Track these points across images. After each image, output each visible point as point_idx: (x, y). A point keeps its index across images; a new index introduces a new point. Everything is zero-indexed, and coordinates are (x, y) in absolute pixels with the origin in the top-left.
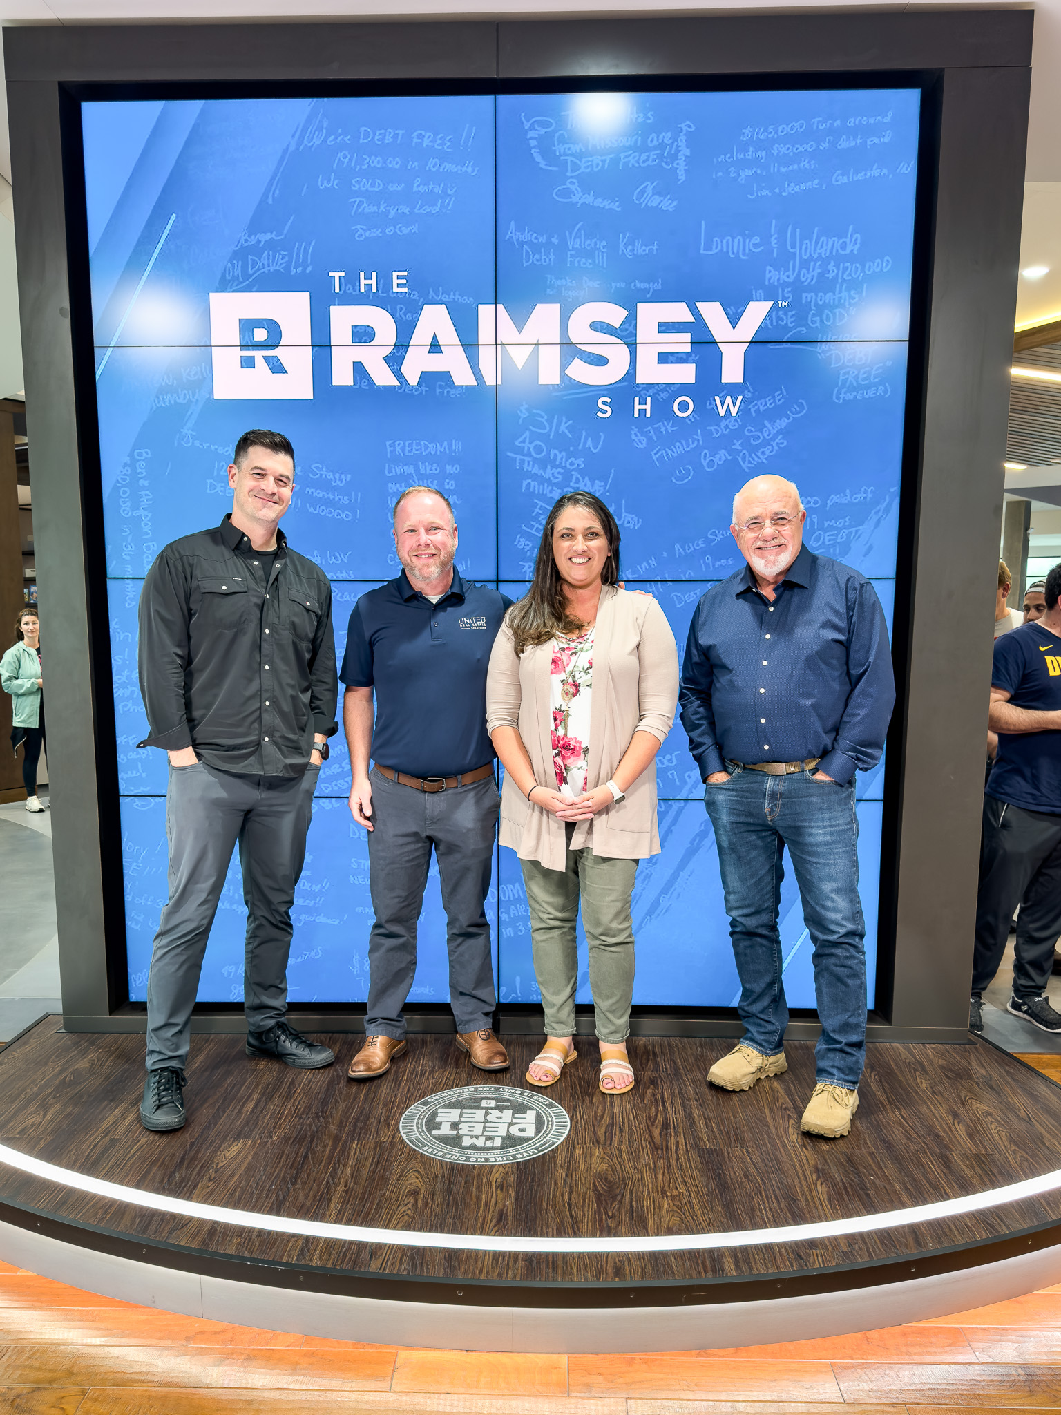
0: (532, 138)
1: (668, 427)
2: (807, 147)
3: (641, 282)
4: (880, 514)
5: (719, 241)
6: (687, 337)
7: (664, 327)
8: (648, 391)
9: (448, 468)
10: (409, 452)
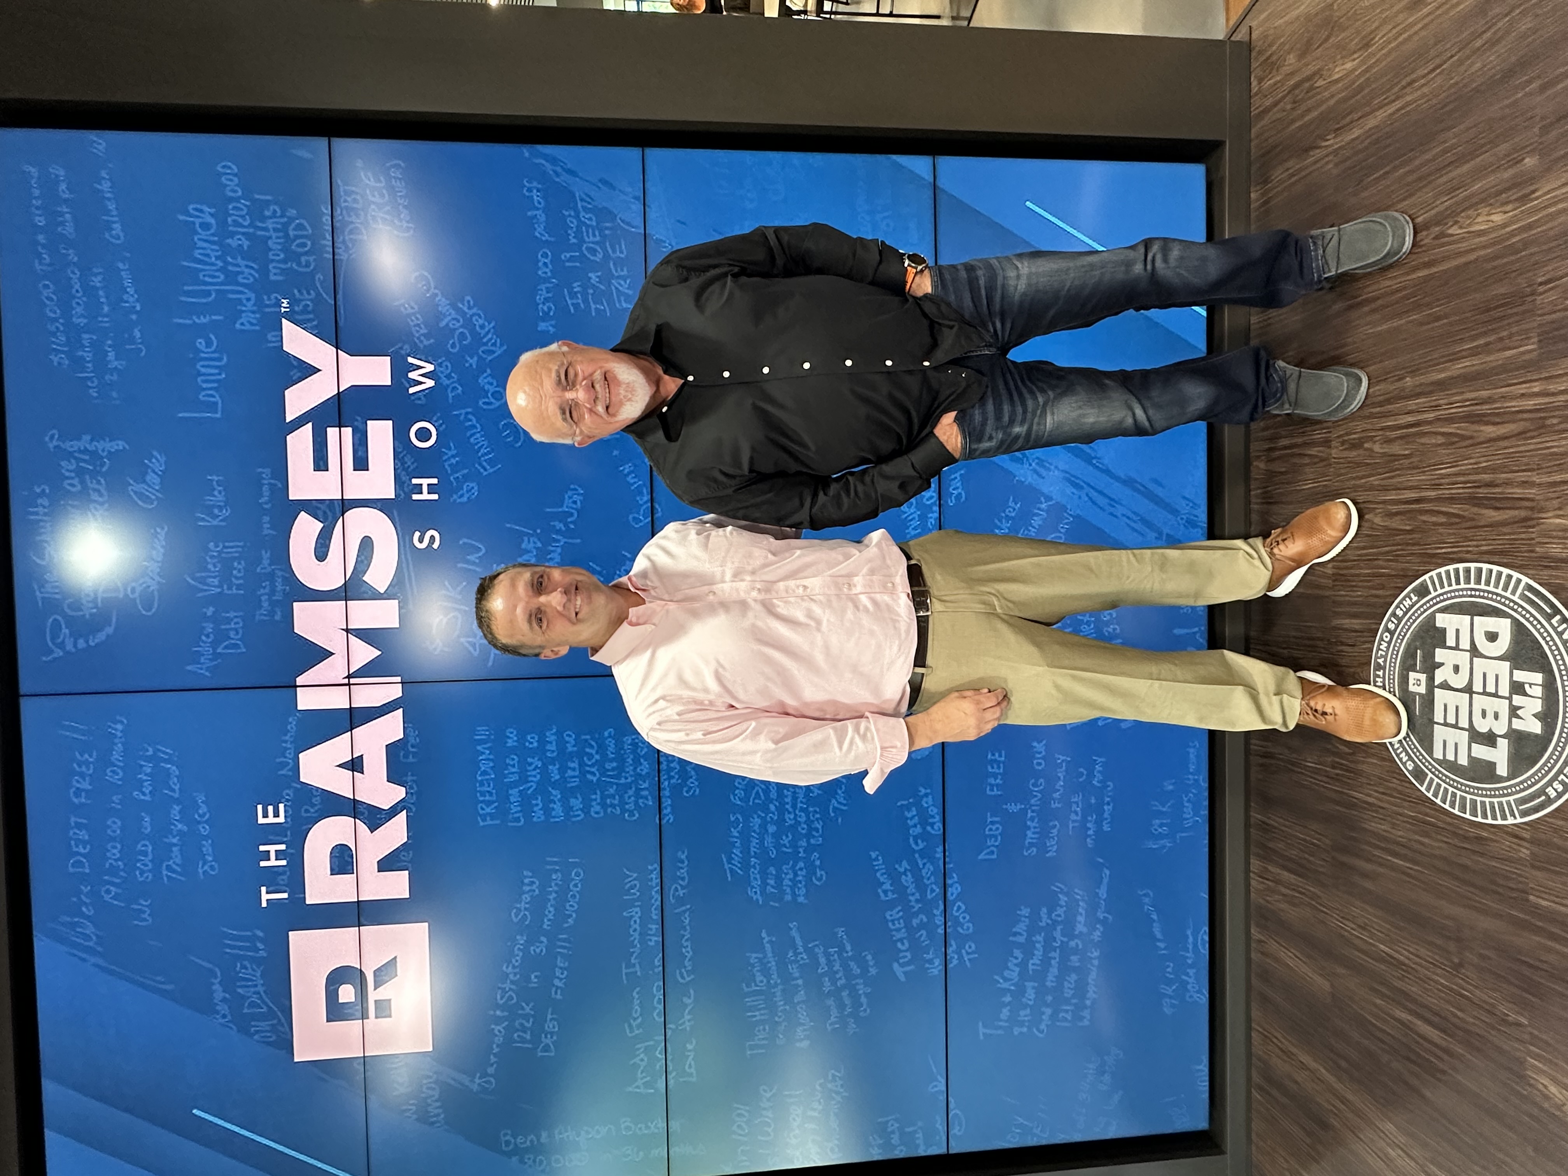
0: (75, 646)
1: (450, 453)
2: (75, 278)
3: (261, 496)
4: (559, 169)
5: (203, 393)
6: (332, 433)
7: (321, 463)
8: (404, 483)
9: (510, 743)
10: (491, 794)
